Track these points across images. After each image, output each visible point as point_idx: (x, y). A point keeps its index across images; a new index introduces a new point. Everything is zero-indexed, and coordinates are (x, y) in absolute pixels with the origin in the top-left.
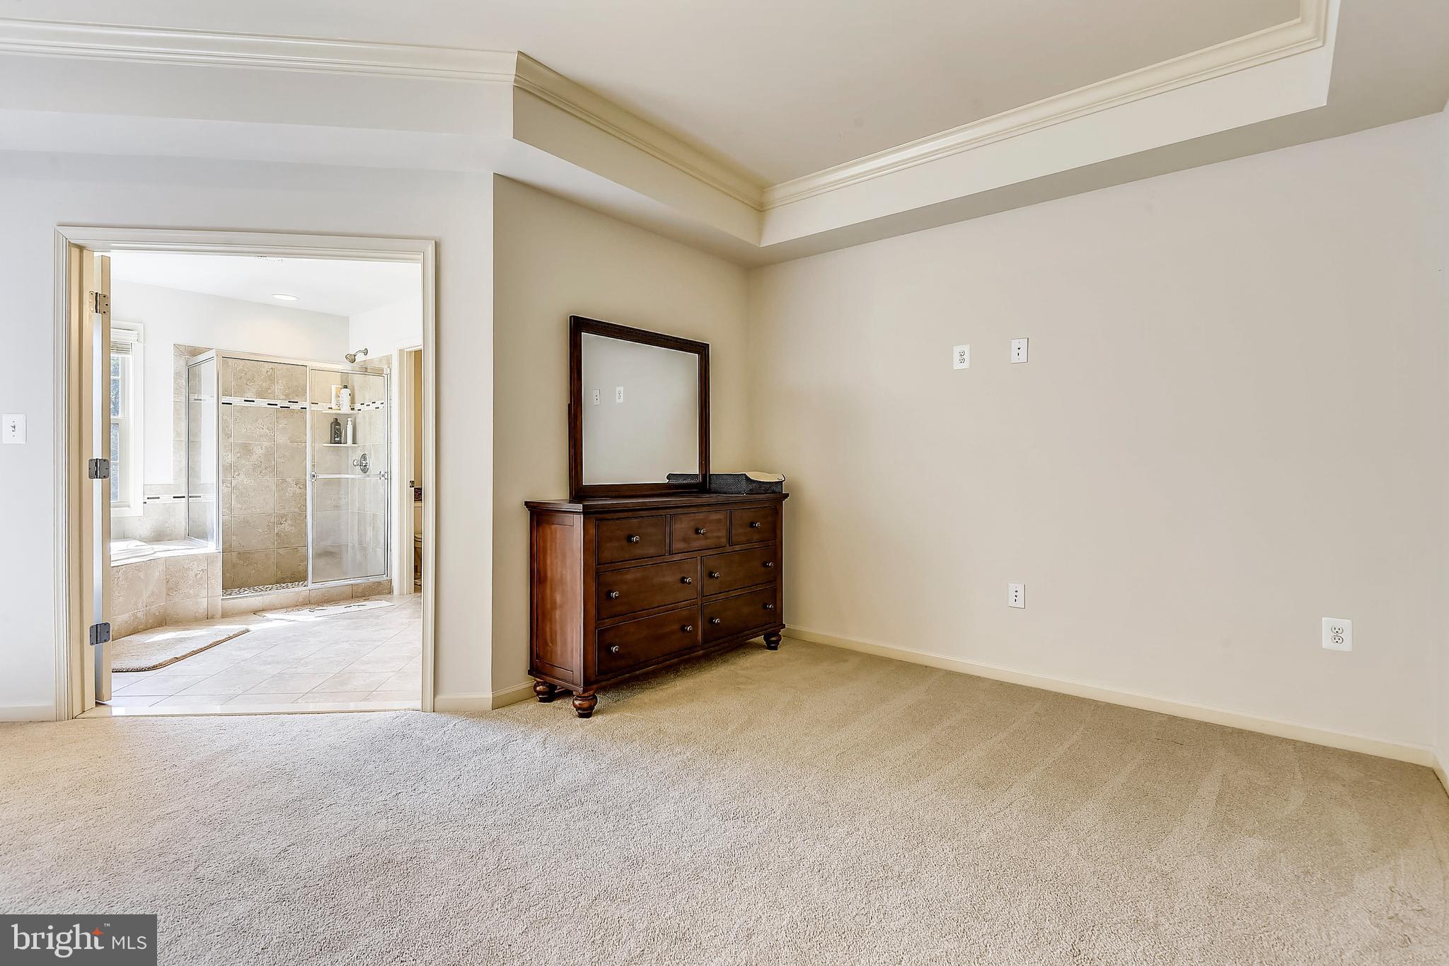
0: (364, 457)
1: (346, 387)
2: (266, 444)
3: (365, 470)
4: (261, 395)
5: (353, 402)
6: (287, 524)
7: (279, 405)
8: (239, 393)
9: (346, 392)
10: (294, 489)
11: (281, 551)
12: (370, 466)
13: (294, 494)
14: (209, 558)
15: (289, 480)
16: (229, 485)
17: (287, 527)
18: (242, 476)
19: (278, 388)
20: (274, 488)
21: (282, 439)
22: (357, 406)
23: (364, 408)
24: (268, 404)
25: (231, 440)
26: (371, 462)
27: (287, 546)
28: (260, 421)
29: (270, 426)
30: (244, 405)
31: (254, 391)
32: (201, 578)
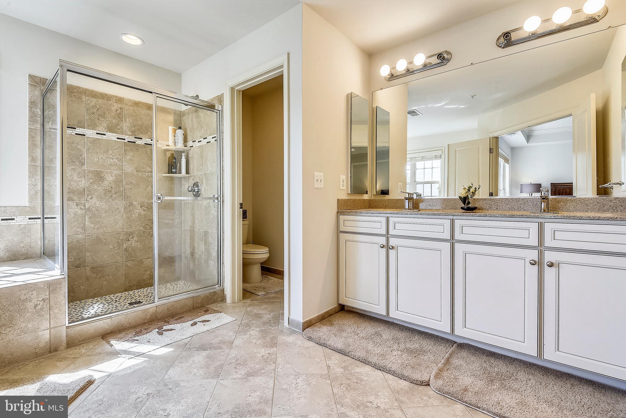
0: (196, 184)
1: (180, 128)
2: (115, 172)
3: (197, 195)
4: (111, 129)
5: (185, 140)
6: (133, 241)
7: (126, 141)
8: (92, 126)
9: (180, 133)
10: (139, 211)
11: (129, 264)
12: (203, 192)
13: (139, 215)
14: (52, 286)
15: (135, 203)
16: (83, 207)
17: (134, 243)
18: (95, 200)
19: (126, 125)
20: (122, 210)
21: (129, 169)
22: (190, 143)
23: (196, 144)
24: (118, 138)
25: (85, 167)
26: (203, 188)
27: (134, 258)
28: (110, 152)
29: (119, 157)
30: (96, 137)
31: (105, 125)
32: (42, 309)
